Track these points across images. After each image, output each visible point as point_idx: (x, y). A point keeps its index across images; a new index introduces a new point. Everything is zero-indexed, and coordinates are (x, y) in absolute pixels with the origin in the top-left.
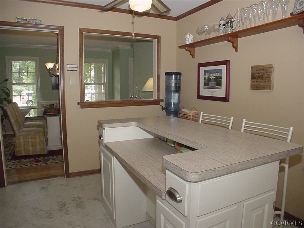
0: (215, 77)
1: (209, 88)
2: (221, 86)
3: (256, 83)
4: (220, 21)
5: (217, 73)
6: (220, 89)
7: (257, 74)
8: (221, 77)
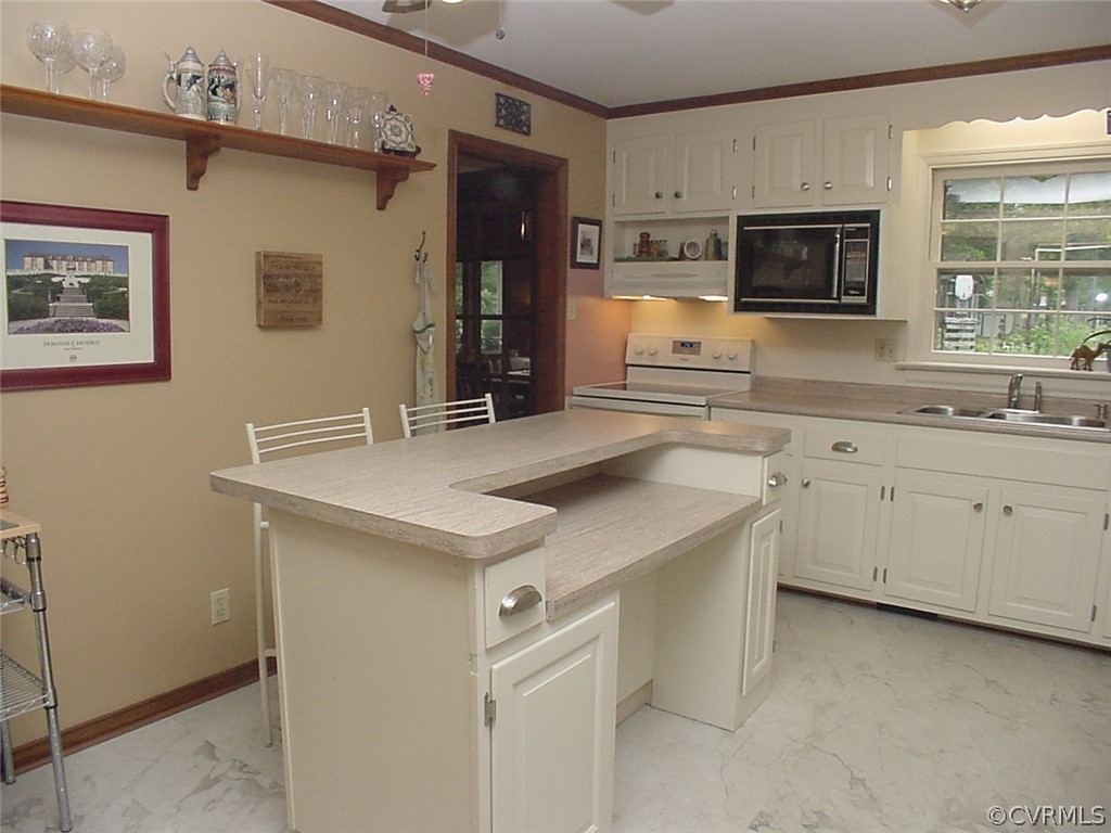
0: (87, 280)
1: (49, 330)
2: (127, 319)
3: (280, 306)
4: (182, 60)
5: (99, 263)
6: (123, 331)
7: (281, 280)
8: (127, 279)
